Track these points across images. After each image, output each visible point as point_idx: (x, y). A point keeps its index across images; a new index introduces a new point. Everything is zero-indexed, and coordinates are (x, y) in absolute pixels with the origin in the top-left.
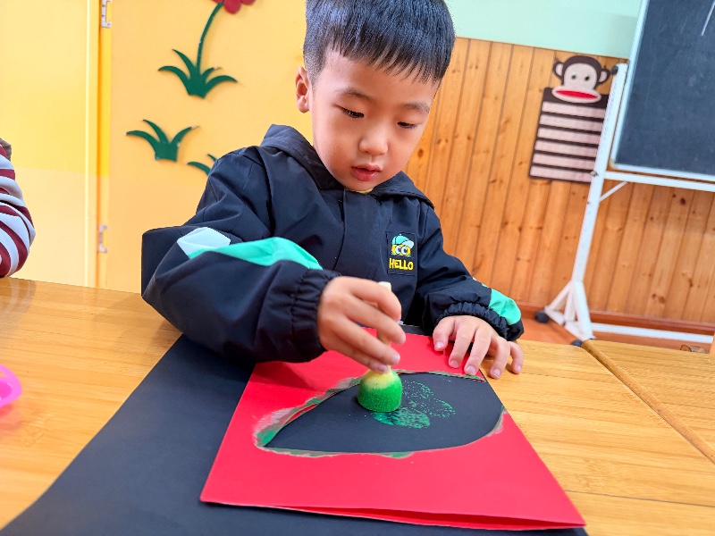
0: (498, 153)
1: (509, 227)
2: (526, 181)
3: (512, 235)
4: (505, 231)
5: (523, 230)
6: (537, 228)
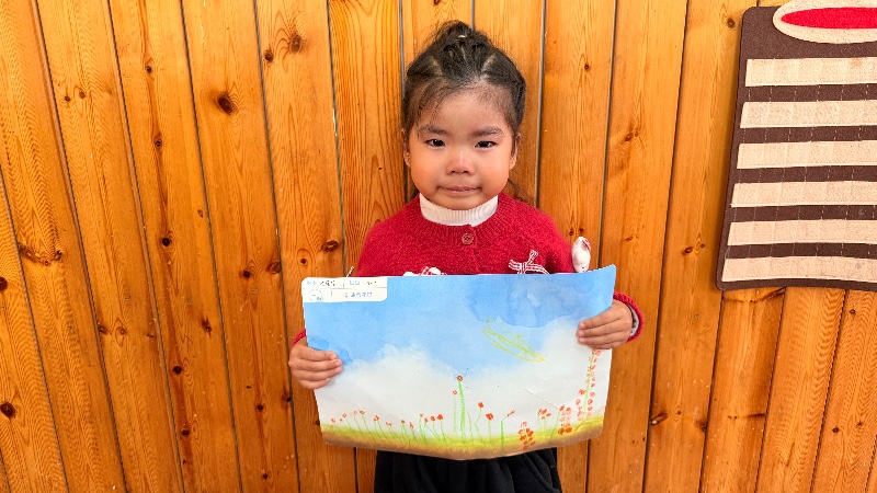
2: (709, 301)
3: (682, 443)
4: (660, 433)
5: (712, 425)
6: (750, 416)
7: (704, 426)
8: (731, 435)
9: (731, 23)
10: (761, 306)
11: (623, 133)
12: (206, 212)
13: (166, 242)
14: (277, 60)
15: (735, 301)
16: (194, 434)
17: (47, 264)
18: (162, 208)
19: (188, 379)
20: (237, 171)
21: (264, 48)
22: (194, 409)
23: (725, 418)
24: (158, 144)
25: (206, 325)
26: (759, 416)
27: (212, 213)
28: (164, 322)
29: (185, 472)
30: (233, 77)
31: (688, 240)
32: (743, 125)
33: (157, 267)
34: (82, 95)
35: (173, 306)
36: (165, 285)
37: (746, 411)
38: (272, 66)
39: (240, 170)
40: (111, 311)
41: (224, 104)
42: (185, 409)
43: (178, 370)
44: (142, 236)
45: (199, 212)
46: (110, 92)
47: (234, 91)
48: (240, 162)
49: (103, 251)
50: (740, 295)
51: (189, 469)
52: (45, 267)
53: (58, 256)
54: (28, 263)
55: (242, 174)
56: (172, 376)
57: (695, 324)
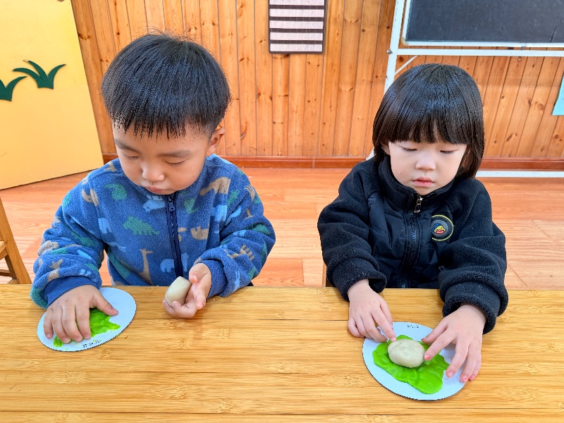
0: (241, 35)
1: (262, 96)
2: (268, 57)
3: (266, 104)
4: (259, 101)
7: (271, 98)
10: (284, 60)
11: (240, 5)
13: (118, 34)
15: (276, 58)
18: (117, 23)
20: (137, 13)
23: (277, 96)
24: (116, 4)
26: (286, 96)
27: (130, 24)
31: (261, 38)
32: (271, 4)
33: (116, 42)
37: (283, 94)
40: (104, 55)
44: (112, 32)
45: (127, 24)
49: (101, 36)
52: (85, 41)
53: (89, 37)
54: (81, 39)
57: (265, 65)
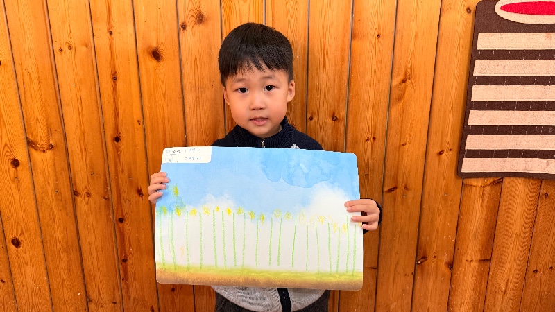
2: (454, 185)
3: (437, 276)
4: (422, 270)
5: (455, 266)
6: (480, 261)
7: (451, 265)
8: (468, 273)
9: (468, 10)
10: (488, 189)
11: (401, 77)
12: (142, 122)
13: (117, 139)
14: (189, 28)
15: (471, 186)
16: (129, 262)
17: (44, 151)
18: (116, 119)
19: (128, 226)
20: (162, 96)
21: (181, 21)
22: (130, 245)
23: (464, 261)
24: (115, 79)
25: (140, 192)
26: (486, 261)
27: (146, 122)
28: (114, 190)
29: (123, 285)
30: (161, 39)
31: (441, 146)
32: (475, 74)
33: (111, 155)
34: (70, 48)
35: (120, 180)
36: (116, 166)
37: (479, 257)
38: (185, 32)
39: (164, 96)
40: (82, 182)
41: (156, 55)
42: (124, 245)
43: (121, 220)
44: (103, 135)
45: (138, 121)
46: (87, 46)
47: (162, 47)
48: (164, 92)
49: (79, 144)
50: (474, 182)
51: (126, 284)
52: (43, 154)
53: (51, 147)
54: (33, 151)
55: (165, 98)
56: (117, 224)
57: (445, 199)
